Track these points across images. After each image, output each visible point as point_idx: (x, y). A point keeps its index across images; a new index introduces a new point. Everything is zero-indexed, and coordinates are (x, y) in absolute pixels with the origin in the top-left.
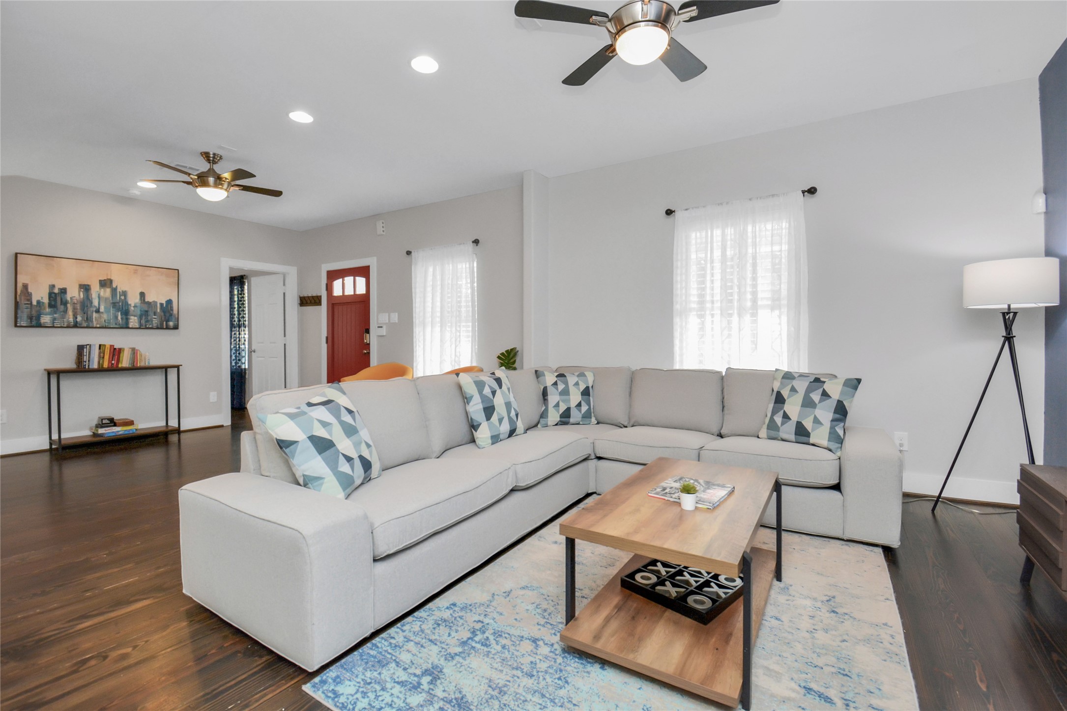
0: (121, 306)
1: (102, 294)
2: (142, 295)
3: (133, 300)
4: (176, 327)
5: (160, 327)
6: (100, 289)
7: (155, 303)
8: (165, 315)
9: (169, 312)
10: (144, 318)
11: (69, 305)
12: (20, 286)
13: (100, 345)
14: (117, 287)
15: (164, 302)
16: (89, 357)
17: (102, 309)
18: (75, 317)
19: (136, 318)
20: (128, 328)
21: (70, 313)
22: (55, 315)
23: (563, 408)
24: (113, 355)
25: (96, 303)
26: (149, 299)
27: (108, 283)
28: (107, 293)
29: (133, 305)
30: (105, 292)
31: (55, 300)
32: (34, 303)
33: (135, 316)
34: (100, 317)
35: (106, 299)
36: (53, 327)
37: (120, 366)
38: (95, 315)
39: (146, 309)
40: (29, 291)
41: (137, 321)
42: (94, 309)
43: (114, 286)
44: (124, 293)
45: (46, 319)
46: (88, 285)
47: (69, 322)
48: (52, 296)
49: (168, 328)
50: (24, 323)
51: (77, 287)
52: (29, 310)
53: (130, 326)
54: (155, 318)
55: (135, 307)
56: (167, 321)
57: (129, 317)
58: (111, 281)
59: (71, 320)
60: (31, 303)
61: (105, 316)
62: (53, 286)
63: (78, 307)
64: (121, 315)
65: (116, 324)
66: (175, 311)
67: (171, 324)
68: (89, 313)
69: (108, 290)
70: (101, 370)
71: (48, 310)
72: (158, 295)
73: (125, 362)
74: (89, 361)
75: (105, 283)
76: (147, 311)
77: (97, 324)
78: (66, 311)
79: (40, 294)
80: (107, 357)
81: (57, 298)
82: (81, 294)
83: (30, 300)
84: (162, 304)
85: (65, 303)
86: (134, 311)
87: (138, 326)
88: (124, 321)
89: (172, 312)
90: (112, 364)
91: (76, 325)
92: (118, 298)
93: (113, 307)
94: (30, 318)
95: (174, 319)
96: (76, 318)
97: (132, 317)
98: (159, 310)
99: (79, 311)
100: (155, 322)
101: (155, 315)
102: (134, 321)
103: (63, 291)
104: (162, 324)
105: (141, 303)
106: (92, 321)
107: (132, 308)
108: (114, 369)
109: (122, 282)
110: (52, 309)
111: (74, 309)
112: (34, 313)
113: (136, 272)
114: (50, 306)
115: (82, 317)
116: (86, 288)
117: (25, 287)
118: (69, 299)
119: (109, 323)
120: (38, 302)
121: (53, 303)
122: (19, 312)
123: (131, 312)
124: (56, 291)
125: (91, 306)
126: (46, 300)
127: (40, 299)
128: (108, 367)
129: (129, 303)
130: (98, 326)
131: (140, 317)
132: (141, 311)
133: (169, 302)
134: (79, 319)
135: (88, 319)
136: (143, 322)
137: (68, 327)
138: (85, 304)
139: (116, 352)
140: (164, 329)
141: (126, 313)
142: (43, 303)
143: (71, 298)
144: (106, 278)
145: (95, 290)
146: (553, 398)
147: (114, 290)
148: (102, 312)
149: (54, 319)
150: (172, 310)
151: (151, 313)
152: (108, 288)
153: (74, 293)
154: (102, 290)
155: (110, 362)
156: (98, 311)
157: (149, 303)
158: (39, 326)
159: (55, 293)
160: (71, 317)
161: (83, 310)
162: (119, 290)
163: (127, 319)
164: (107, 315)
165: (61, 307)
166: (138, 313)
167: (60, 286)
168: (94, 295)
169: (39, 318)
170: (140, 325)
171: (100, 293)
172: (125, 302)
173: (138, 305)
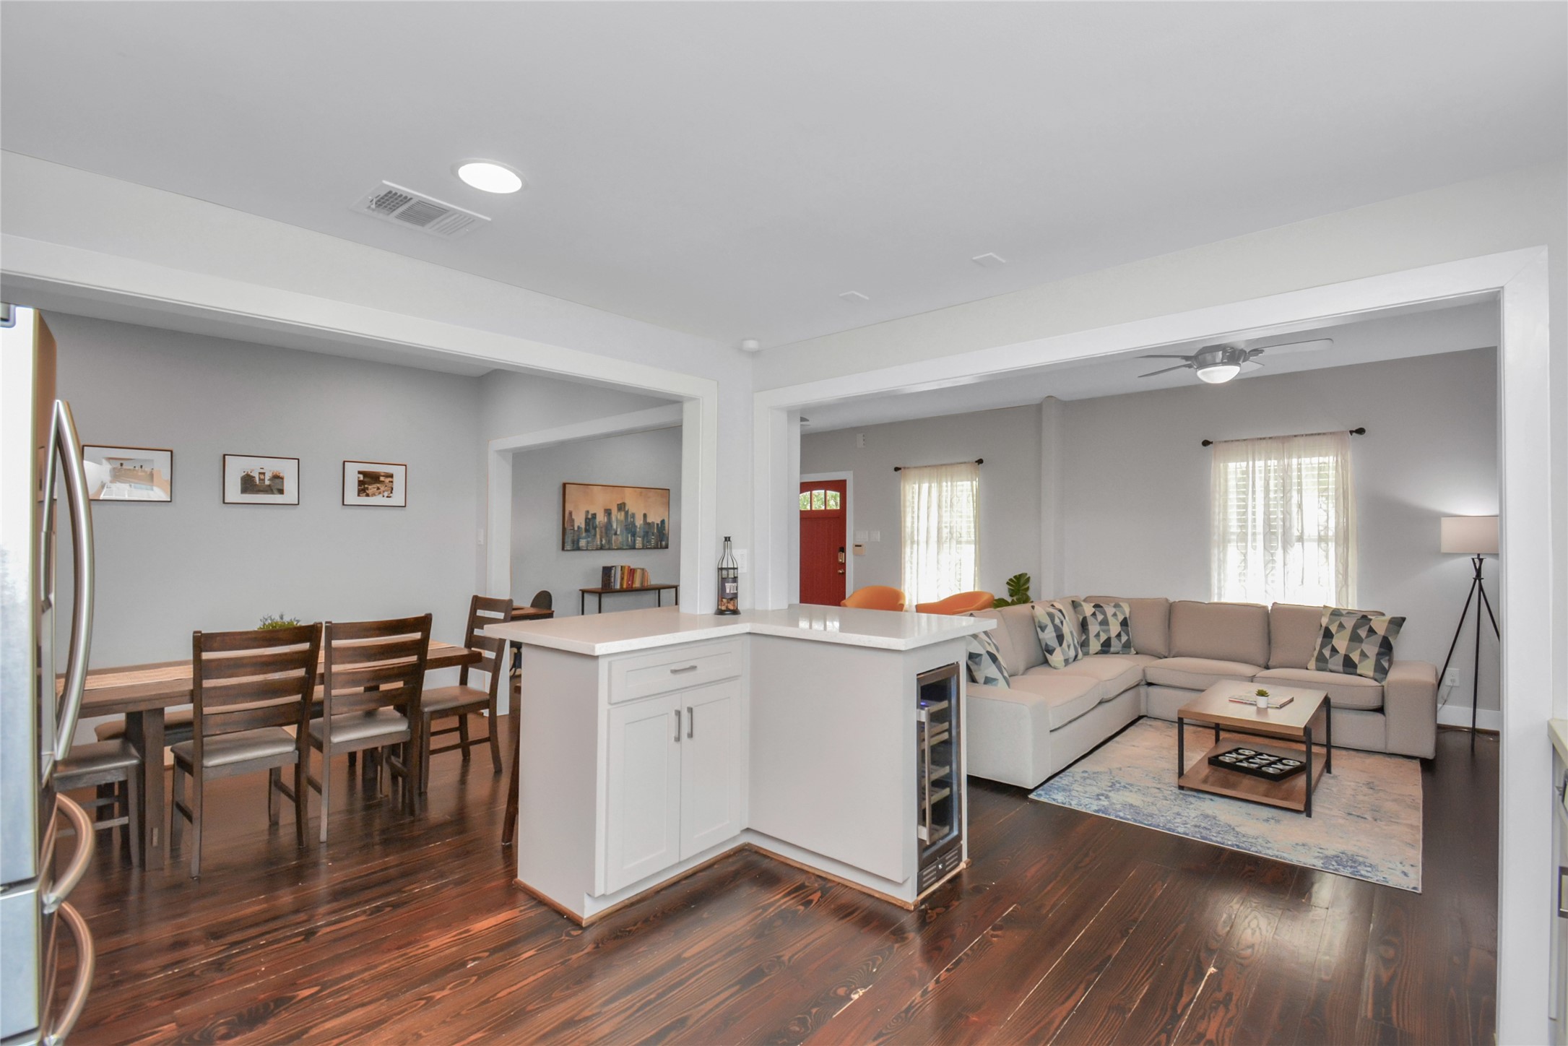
0: (630, 528)
1: (619, 517)
2: (645, 516)
3: (639, 522)
4: (666, 547)
5: (656, 548)
6: (617, 512)
7: (653, 523)
8: (659, 535)
9: (662, 531)
10: (646, 538)
11: (597, 529)
12: (566, 514)
13: (621, 567)
15: (659, 522)
16: (613, 577)
17: (618, 533)
18: (601, 541)
19: (641, 539)
21: (598, 536)
22: (589, 539)
23: (1103, 637)
24: (630, 576)
25: (615, 526)
26: (649, 520)
27: (623, 506)
28: (621, 516)
29: (639, 526)
31: (589, 525)
32: (576, 529)
33: (640, 537)
34: (617, 539)
35: (622, 521)
36: (587, 550)
37: (634, 586)
38: (613, 536)
39: (647, 530)
40: (573, 517)
41: (641, 541)
42: (614, 532)
43: (627, 509)
44: (633, 516)
45: (583, 543)
46: (610, 510)
47: (597, 545)
48: (587, 521)
49: (661, 548)
50: (569, 547)
51: (603, 511)
52: (572, 535)
53: (637, 547)
54: (653, 538)
55: (640, 528)
56: (661, 541)
57: (636, 538)
58: (624, 504)
59: (599, 543)
60: (573, 529)
61: (620, 538)
62: (588, 512)
63: (603, 530)
64: (631, 536)
65: (627, 545)
66: (666, 530)
67: (664, 543)
68: (610, 535)
69: (623, 513)
70: (622, 591)
71: (584, 534)
72: (654, 518)
73: (637, 583)
74: (614, 582)
75: (621, 507)
76: (648, 532)
77: (615, 546)
78: (595, 535)
79: (579, 521)
80: (625, 578)
82: (605, 518)
83: (573, 526)
84: (658, 524)
85: (595, 527)
86: (639, 532)
87: (641, 547)
88: (633, 542)
89: (665, 532)
90: (630, 585)
91: (602, 548)
92: (629, 521)
93: (626, 529)
94: (573, 542)
95: (665, 539)
97: (638, 538)
98: (655, 531)
99: (604, 534)
100: (653, 542)
101: (653, 535)
102: (639, 542)
103: (594, 516)
104: (657, 544)
105: (644, 524)
106: (612, 543)
107: (638, 530)
108: (630, 590)
109: (631, 507)
110: (587, 533)
111: (601, 532)
112: (576, 538)
113: (640, 494)
114: (587, 531)
115: (606, 540)
116: (608, 512)
117: (571, 513)
118: (597, 523)
119: (623, 544)
120: (579, 527)
121: (588, 527)
122: (566, 537)
123: (637, 534)
124: (590, 516)
125: (612, 529)
126: (583, 526)
127: (579, 524)
128: (627, 588)
129: (636, 525)
131: (644, 538)
132: (644, 531)
133: (662, 522)
134: (604, 542)
135: (609, 542)
136: (645, 542)
137: (597, 549)
138: (608, 526)
139: (631, 573)
140: (658, 548)
141: (634, 535)
142: (582, 528)
143: (599, 522)
144: (621, 502)
145: (614, 511)
146: (1094, 628)
147: (627, 513)
148: (619, 535)
149: (588, 542)
150: (664, 530)
151: (650, 533)
152: (622, 511)
153: (601, 518)
154: (619, 513)
155: (627, 583)
156: (616, 534)
157: (649, 524)
158: (578, 549)
159: (589, 519)
160: (599, 540)
161: (606, 533)
162: (630, 513)
163: (635, 540)
164: (621, 537)
165: (593, 532)
166: (642, 534)
167: (592, 512)
168: (614, 518)
169: (578, 542)
170: (643, 546)
171: (617, 516)
172: (633, 524)
173: (642, 526)
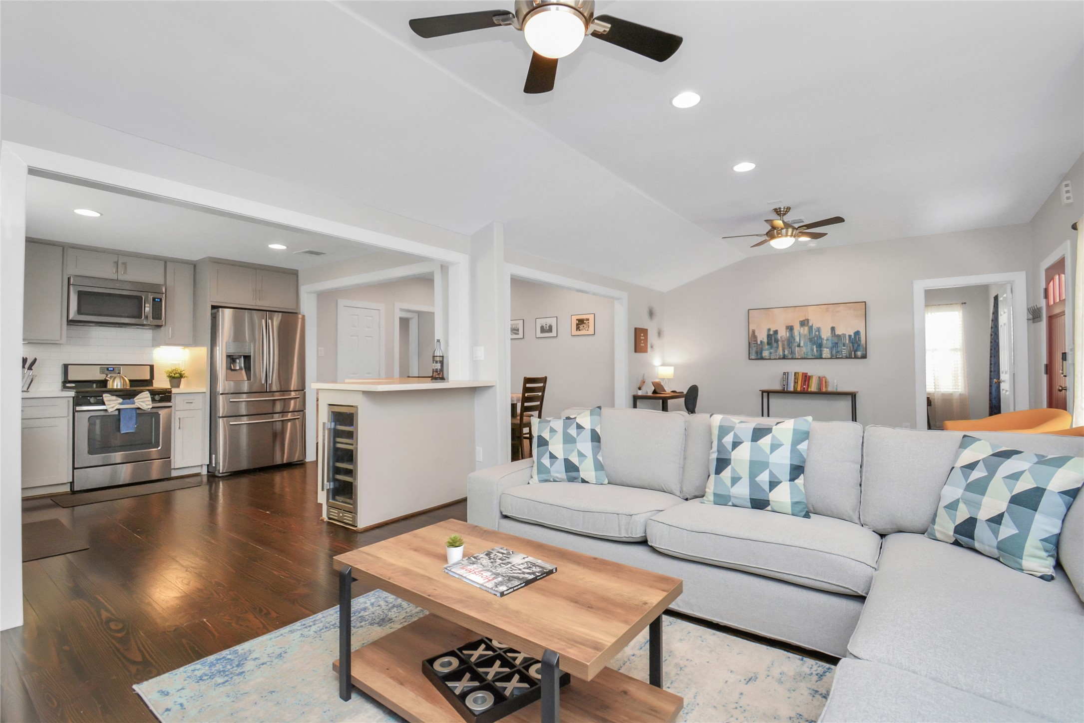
0: (816, 341)
1: (802, 332)
2: (833, 329)
3: (826, 334)
4: (864, 357)
5: (849, 357)
6: (800, 328)
7: (844, 335)
8: (853, 346)
9: (857, 343)
10: (834, 349)
11: (779, 343)
12: (751, 331)
13: (795, 373)
14: (812, 325)
15: (853, 335)
16: (787, 382)
17: (802, 344)
19: (828, 350)
20: (821, 358)
21: (780, 348)
22: (771, 351)
24: (805, 381)
25: (797, 339)
26: (838, 332)
27: (806, 322)
29: (825, 339)
30: (804, 330)
31: (771, 339)
32: (759, 343)
33: (827, 348)
34: (801, 350)
35: (805, 335)
36: (770, 359)
37: (809, 390)
38: (797, 349)
39: (837, 342)
40: (756, 334)
41: (829, 352)
42: (797, 344)
43: (810, 324)
44: (819, 330)
45: (766, 354)
46: (792, 326)
47: (780, 356)
48: (769, 336)
49: (856, 357)
50: (753, 357)
51: (784, 327)
52: (756, 348)
53: (824, 357)
54: (844, 349)
55: (827, 340)
56: (855, 351)
57: (822, 349)
58: (808, 320)
59: (781, 353)
60: (757, 343)
61: (804, 349)
62: (770, 330)
63: (786, 343)
64: (816, 347)
65: (812, 355)
66: (863, 342)
67: (859, 353)
68: (793, 347)
69: (806, 328)
70: (796, 393)
71: (767, 347)
72: (846, 329)
73: (813, 388)
74: (787, 385)
75: (804, 323)
76: (837, 343)
77: (798, 356)
78: (777, 347)
79: (762, 337)
80: (800, 382)
81: (772, 338)
82: (788, 333)
83: (756, 341)
84: (850, 336)
85: (777, 341)
86: (826, 344)
87: (830, 357)
88: (819, 352)
89: (859, 342)
90: (804, 388)
91: (784, 358)
92: (814, 334)
93: (810, 342)
94: (757, 353)
95: (861, 349)
96: (784, 352)
97: (825, 349)
98: (847, 342)
99: (786, 346)
100: (845, 352)
101: (844, 346)
102: (826, 352)
103: (776, 332)
104: (850, 354)
105: (832, 336)
106: (795, 354)
107: (825, 342)
108: (804, 393)
109: (815, 322)
110: (769, 346)
111: (783, 345)
112: (759, 350)
113: (827, 310)
114: (769, 343)
115: (788, 351)
116: (790, 328)
117: (754, 332)
118: (779, 338)
119: (807, 355)
120: (761, 342)
121: (770, 342)
122: (751, 349)
123: (824, 345)
124: (771, 333)
125: (794, 342)
126: (765, 340)
127: (762, 339)
128: (801, 390)
129: (822, 337)
130: (799, 357)
131: (832, 349)
132: (832, 343)
133: (857, 333)
134: (786, 352)
135: (792, 353)
136: (834, 352)
138: (790, 341)
139: (807, 378)
140: (851, 358)
141: (820, 346)
142: (764, 342)
143: (781, 337)
144: (804, 319)
145: (797, 329)
147: (811, 328)
148: (802, 347)
149: (771, 353)
150: (860, 340)
151: (840, 345)
152: (806, 326)
153: (783, 334)
154: (802, 328)
155: (802, 386)
156: (799, 346)
157: (839, 336)
158: (762, 358)
159: (771, 335)
160: (781, 351)
161: (789, 345)
162: (814, 327)
163: (821, 351)
164: (806, 348)
165: (775, 345)
166: (830, 345)
167: (773, 329)
168: (796, 333)
169: (761, 353)
170: (832, 355)
171: (800, 332)
172: (819, 337)
173: (830, 338)
